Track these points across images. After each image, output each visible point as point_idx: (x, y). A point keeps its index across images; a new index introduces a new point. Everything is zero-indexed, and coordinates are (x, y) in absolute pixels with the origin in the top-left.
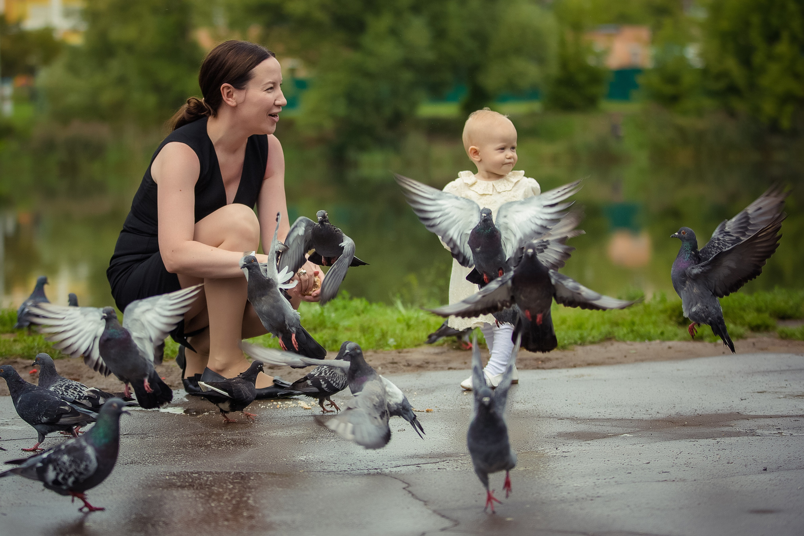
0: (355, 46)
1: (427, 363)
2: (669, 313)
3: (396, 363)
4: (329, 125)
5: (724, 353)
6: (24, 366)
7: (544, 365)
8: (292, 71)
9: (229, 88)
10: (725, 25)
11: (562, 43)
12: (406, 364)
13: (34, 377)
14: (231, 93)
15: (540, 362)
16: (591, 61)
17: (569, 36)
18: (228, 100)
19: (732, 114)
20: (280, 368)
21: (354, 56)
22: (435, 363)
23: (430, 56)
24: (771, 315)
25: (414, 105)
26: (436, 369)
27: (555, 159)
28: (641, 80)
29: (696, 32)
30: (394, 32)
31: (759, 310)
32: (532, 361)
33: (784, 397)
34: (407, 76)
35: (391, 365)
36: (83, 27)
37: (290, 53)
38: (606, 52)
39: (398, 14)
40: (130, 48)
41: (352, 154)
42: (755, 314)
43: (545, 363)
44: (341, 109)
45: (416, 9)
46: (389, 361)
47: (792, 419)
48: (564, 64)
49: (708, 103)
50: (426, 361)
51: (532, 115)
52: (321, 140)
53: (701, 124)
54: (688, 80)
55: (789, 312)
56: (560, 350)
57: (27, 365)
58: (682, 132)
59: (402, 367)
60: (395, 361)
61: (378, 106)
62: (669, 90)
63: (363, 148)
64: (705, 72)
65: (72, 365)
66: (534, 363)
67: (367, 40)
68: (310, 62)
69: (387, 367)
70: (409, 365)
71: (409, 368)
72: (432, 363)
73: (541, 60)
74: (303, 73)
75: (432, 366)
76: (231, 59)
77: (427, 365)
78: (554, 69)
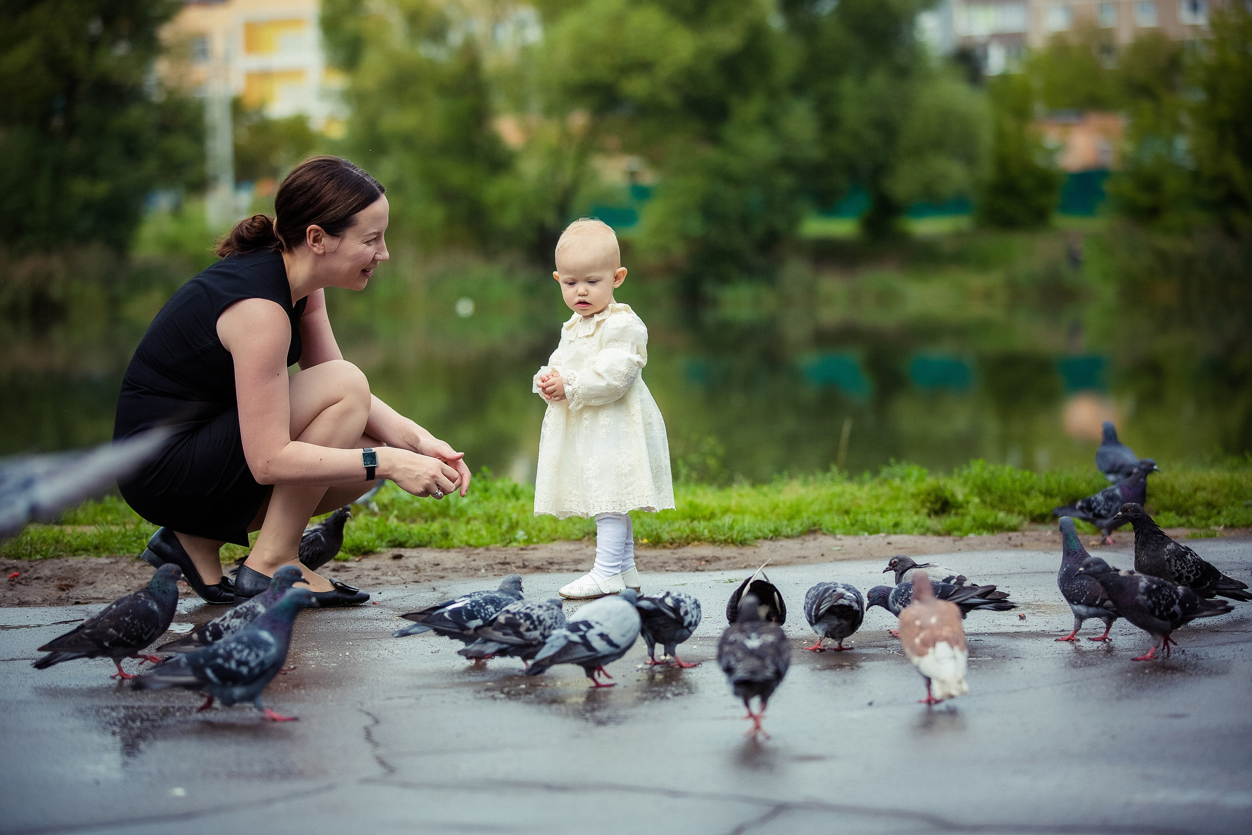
0: (715, 139)
1: (551, 563)
2: (922, 497)
3: (508, 563)
4: (679, 250)
5: (960, 550)
6: (4, 567)
7: (708, 567)
8: (632, 174)
9: (317, 231)
10: (1224, 111)
11: (1001, 135)
12: (521, 564)
13: (13, 583)
14: (319, 237)
15: (703, 563)
16: (1039, 160)
17: (1010, 124)
18: (314, 246)
19: (1231, 231)
20: (348, 569)
21: (711, 154)
22: (561, 564)
23: (815, 153)
25: (795, 220)
26: (559, 570)
28: (1107, 186)
29: (1186, 119)
30: (768, 122)
31: (1048, 494)
32: (694, 561)
34: (785, 181)
35: (500, 566)
36: (345, 112)
37: (627, 149)
38: (1062, 148)
39: (773, 94)
40: (407, 141)
41: (709, 288)
42: (1041, 499)
43: (710, 565)
44: (696, 226)
45: (798, 89)
46: (498, 561)
48: (1002, 163)
49: (1200, 218)
50: (551, 560)
51: (958, 235)
52: (670, 269)
53: (1188, 247)
54: (1172, 185)
56: (737, 546)
57: (9, 566)
58: (1162, 256)
59: (514, 568)
60: (508, 560)
61: (746, 222)
62: (1145, 199)
63: (724, 280)
64: (1196, 176)
65: (71, 566)
66: (695, 564)
67: (731, 132)
68: (655, 162)
69: (493, 568)
70: (525, 567)
71: (525, 570)
72: (557, 563)
73: (970, 159)
74: (648, 178)
75: (557, 567)
76: (329, 192)
77: (549, 566)
78: (987, 171)
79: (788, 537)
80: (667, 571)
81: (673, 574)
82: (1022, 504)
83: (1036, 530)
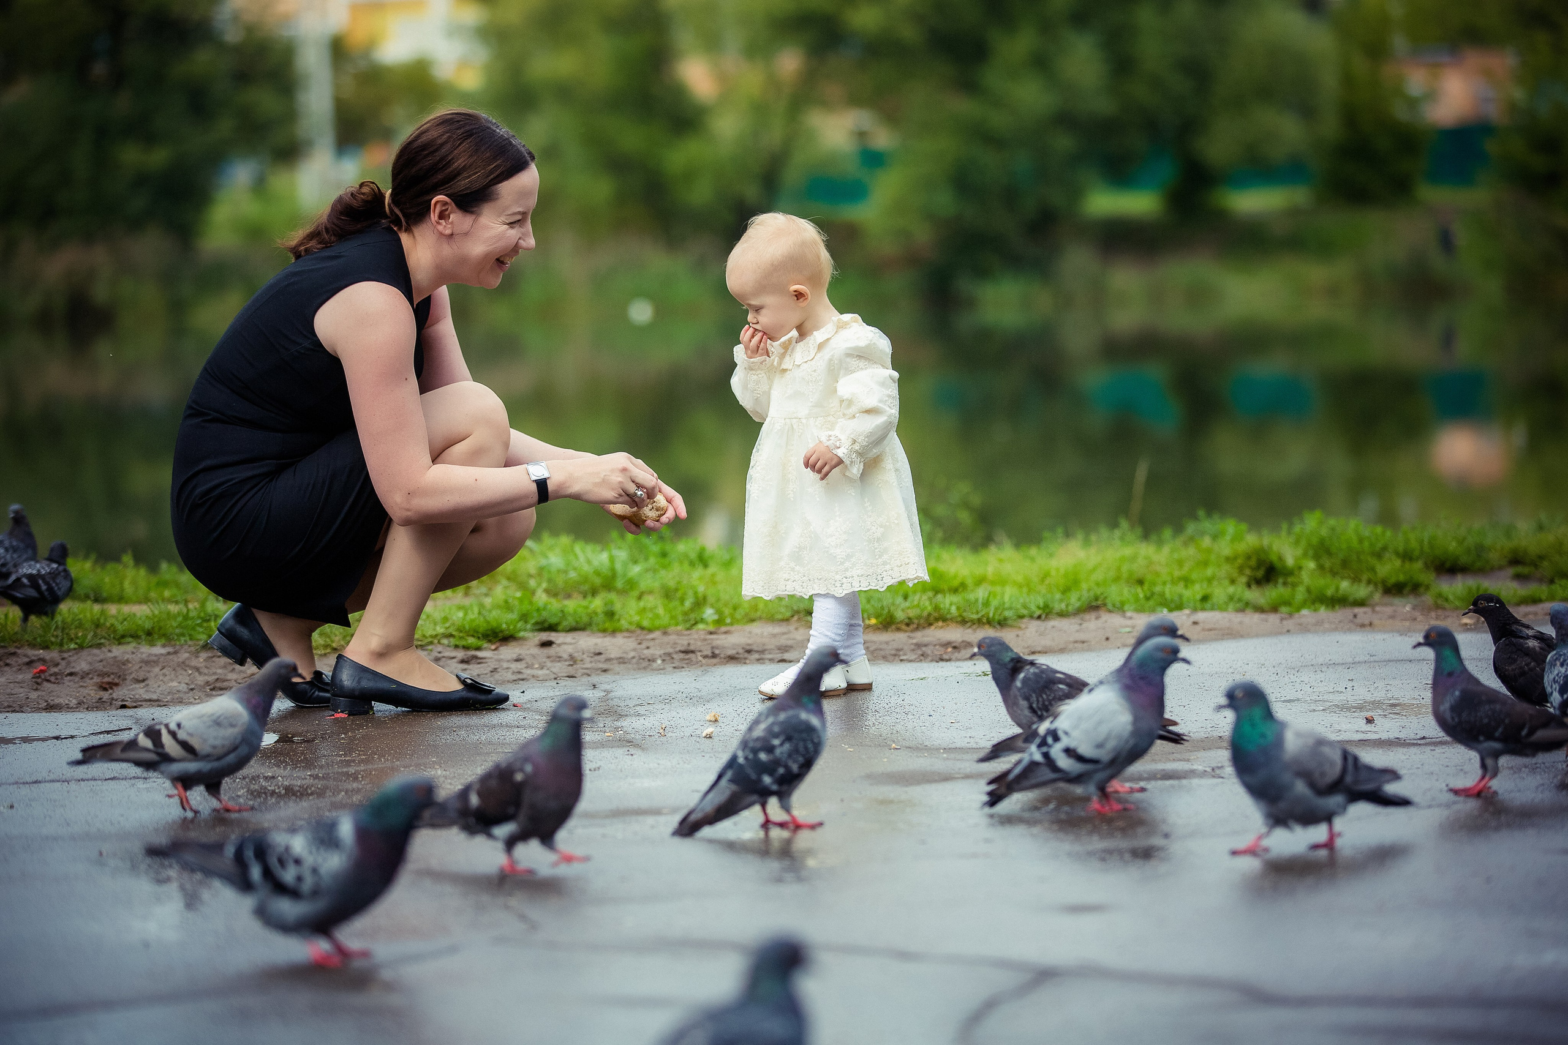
0: (969, 86)
1: (749, 651)
2: (1240, 561)
3: (693, 652)
4: (923, 235)
5: (1288, 631)
6: (27, 660)
7: (957, 655)
8: (861, 135)
9: (445, 204)
11: (1348, 80)
12: (709, 653)
13: (39, 680)
14: (447, 212)
15: (950, 650)
16: (1400, 112)
17: (1361, 66)
18: (439, 223)
20: (481, 661)
21: (964, 106)
22: (762, 652)
23: (1102, 105)
24: (1427, 566)
25: (1076, 194)
27: (1332, 292)
28: (1491, 147)
30: (1041, 63)
31: (1407, 556)
32: (938, 648)
34: (1064, 143)
35: (682, 656)
36: (481, 55)
37: (855, 100)
38: (1431, 95)
39: (1047, 26)
41: (965, 285)
42: (1398, 563)
44: (945, 202)
45: (1080, 19)
46: (679, 648)
48: (1350, 116)
50: (748, 648)
51: (1293, 213)
55: (1464, 560)
56: (995, 627)
57: (33, 658)
59: (700, 658)
60: (692, 648)
61: (1010, 196)
62: (1541, 163)
63: (983, 273)
65: (115, 657)
66: (939, 651)
67: (993, 77)
68: (891, 117)
69: (673, 658)
70: (714, 656)
71: (714, 661)
72: (757, 652)
73: (1307, 111)
74: (883, 139)
75: (757, 656)
76: (462, 155)
77: (746, 655)
78: (1330, 127)
79: (1062, 615)
80: (901, 660)
81: (909, 665)
82: (1373, 570)
83: (1391, 605)
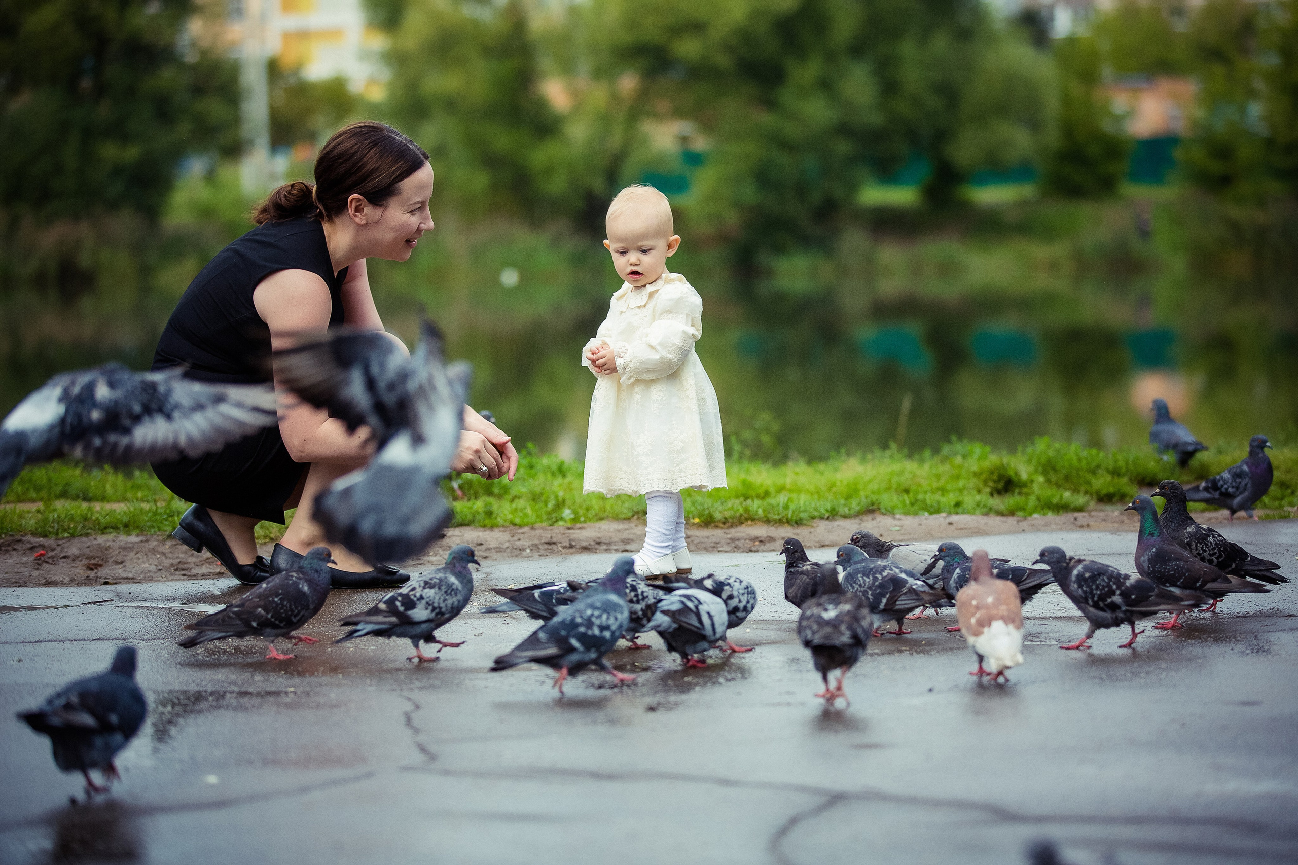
0: (770, 104)
1: (599, 543)
3: (554, 543)
4: (732, 219)
6: (30, 545)
7: (762, 547)
8: (684, 140)
9: (359, 200)
11: (1067, 100)
12: (567, 544)
13: (40, 562)
14: (361, 206)
15: (757, 543)
16: (1107, 127)
17: (1076, 89)
18: (356, 216)
21: (765, 119)
22: (609, 544)
23: (875, 119)
24: (1131, 480)
25: (853, 188)
27: (1053, 266)
28: (1178, 154)
29: (1259, 85)
30: (826, 85)
31: (1116, 473)
32: (747, 541)
33: (1052, 592)
34: (843, 147)
35: (546, 546)
36: (385, 74)
37: (679, 113)
38: (1131, 113)
39: (831, 57)
40: (450, 104)
41: (764, 258)
42: (1109, 478)
43: (764, 545)
44: (750, 193)
45: (857, 51)
46: (544, 540)
47: (1038, 622)
48: (1068, 129)
49: (1274, 187)
50: (598, 540)
51: (1023, 204)
53: (1261, 217)
54: (1245, 153)
57: (35, 544)
58: (1234, 226)
59: (561, 548)
60: (554, 540)
61: (802, 190)
62: (1216, 167)
63: (779, 249)
64: (1270, 143)
65: (99, 544)
66: (749, 544)
67: (787, 96)
68: (708, 127)
69: (539, 548)
70: (571, 547)
71: (572, 550)
73: (1035, 125)
74: (701, 144)
75: (605, 547)
76: (371, 160)
78: (1053, 138)
79: (845, 517)
80: (719, 551)
81: (725, 554)
82: (1089, 483)
83: (1103, 511)
